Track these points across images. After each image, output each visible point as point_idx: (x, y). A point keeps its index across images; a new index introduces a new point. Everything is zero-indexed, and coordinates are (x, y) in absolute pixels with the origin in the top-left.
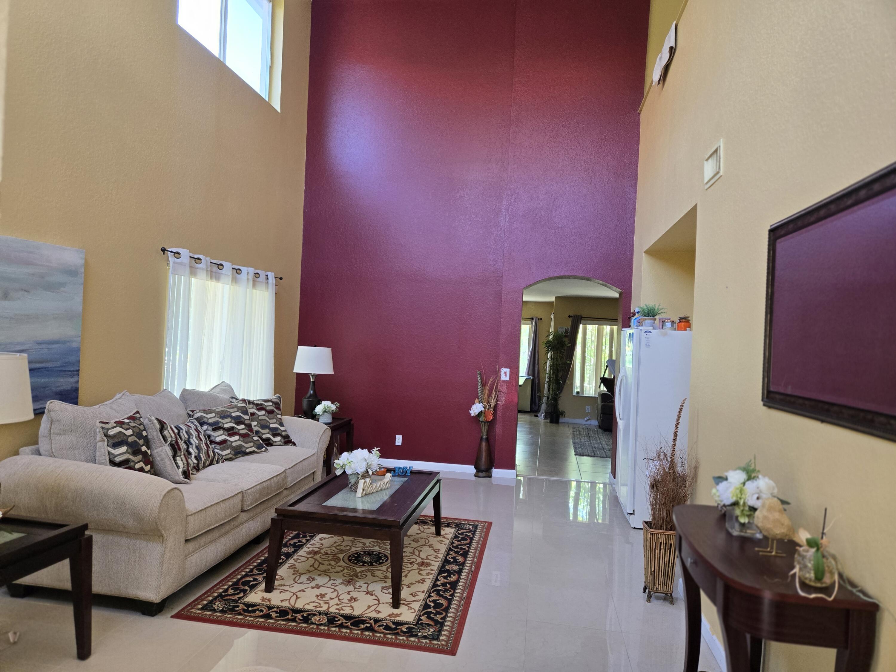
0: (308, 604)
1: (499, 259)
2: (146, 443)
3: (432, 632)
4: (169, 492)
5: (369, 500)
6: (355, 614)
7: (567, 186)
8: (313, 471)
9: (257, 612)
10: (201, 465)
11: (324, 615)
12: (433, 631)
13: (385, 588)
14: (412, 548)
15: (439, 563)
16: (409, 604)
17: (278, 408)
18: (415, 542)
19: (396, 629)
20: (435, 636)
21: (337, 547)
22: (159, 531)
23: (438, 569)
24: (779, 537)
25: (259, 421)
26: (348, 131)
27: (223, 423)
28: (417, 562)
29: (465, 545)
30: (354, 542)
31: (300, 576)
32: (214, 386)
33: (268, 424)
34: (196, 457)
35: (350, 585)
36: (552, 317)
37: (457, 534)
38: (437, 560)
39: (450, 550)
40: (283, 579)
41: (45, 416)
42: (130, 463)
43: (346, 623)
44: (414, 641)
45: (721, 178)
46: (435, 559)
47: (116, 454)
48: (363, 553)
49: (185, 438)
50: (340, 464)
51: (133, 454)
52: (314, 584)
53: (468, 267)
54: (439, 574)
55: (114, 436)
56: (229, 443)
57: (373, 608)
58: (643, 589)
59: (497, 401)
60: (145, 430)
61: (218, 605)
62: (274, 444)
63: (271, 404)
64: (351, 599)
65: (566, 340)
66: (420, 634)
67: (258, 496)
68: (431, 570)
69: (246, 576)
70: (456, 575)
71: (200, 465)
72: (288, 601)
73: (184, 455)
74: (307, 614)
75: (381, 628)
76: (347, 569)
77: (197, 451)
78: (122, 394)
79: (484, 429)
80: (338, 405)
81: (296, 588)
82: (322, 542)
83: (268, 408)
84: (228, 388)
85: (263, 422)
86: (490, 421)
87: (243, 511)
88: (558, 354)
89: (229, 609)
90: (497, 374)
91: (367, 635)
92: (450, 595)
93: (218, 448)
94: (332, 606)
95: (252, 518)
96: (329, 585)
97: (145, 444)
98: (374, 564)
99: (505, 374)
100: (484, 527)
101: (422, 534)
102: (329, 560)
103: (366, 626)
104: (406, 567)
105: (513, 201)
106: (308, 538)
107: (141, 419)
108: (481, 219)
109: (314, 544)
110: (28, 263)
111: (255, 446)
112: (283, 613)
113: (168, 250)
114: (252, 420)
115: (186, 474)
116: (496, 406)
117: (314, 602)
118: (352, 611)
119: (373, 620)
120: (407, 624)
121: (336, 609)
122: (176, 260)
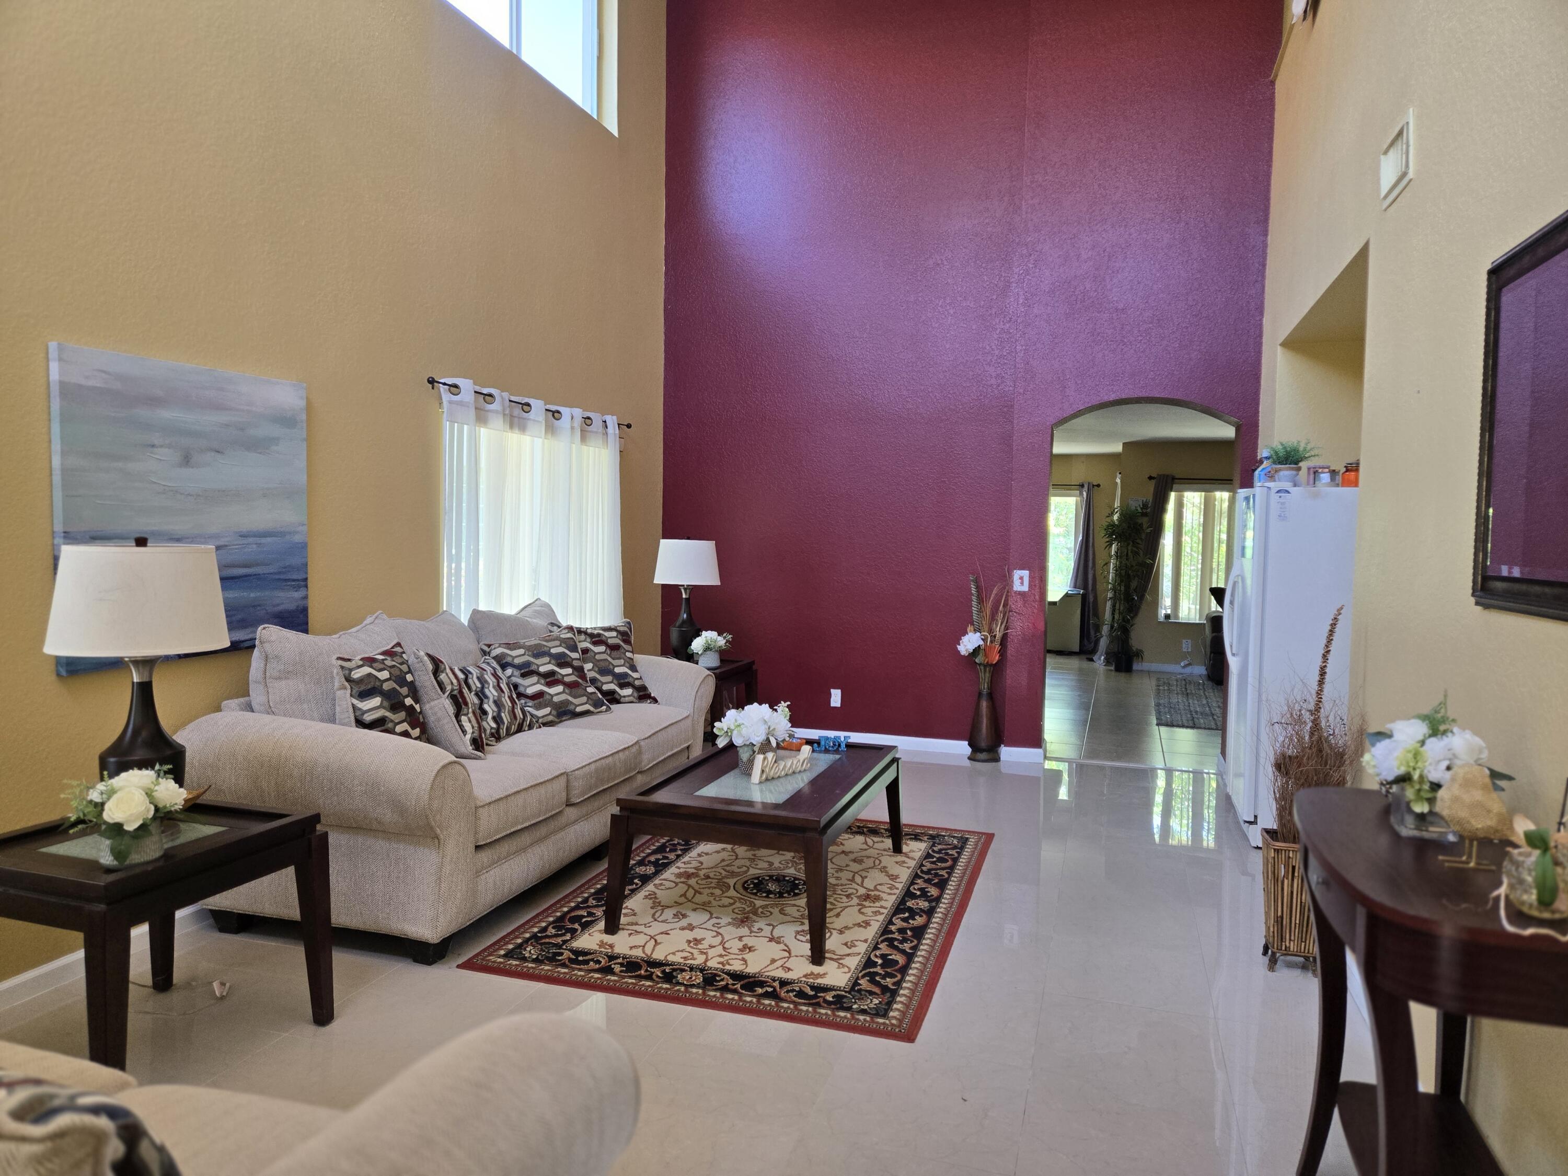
0: (674, 954)
1: (1007, 373)
2: (413, 693)
3: (875, 1004)
4: (444, 767)
5: (772, 788)
6: (748, 972)
7: (1132, 230)
8: (686, 745)
9: (591, 963)
10: (503, 732)
11: (698, 970)
12: (877, 1002)
13: (802, 933)
14: (851, 872)
15: (896, 896)
16: (841, 959)
17: (627, 642)
18: (857, 862)
19: (815, 997)
20: (881, 1012)
21: (725, 868)
22: (432, 828)
23: (893, 906)
24: (1481, 835)
25: (596, 663)
26: (735, 161)
27: (537, 665)
28: (859, 894)
29: (943, 869)
30: (754, 861)
31: (663, 910)
32: (523, 606)
33: (611, 667)
34: (494, 718)
35: (744, 927)
36: (1118, 481)
37: (930, 851)
38: (892, 892)
39: (916, 876)
40: (635, 915)
41: (256, 651)
42: (388, 723)
43: (734, 985)
44: (845, 1017)
45: (1411, 183)
46: (889, 891)
47: (365, 708)
48: (768, 878)
49: (477, 687)
50: (723, 729)
51: (391, 709)
52: (684, 923)
53: (951, 392)
54: (894, 914)
55: (360, 681)
56: (548, 697)
57: (779, 963)
58: (1262, 949)
59: (1007, 628)
60: (410, 671)
61: (530, 951)
62: (622, 700)
63: (614, 634)
64: (744, 948)
65: (1145, 521)
66: (855, 1006)
67: (593, 781)
68: (882, 907)
69: (577, 907)
70: (925, 916)
71: (501, 731)
72: (641, 948)
73: (474, 713)
74: (671, 969)
75: (791, 994)
76: (741, 902)
77: (496, 709)
78: (374, 617)
79: (985, 679)
80: (730, 637)
81: (656, 928)
82: (701, 859)
83: (610, 641)
84: (546, 610)
85: (602, 664)
86: (994, 663)
87: (569, 804)
88: (1130, 548)
89: (548, 958)
90: (1006, 580)
91: (767, 1005)
92: (911, 948)
93: (530, 704)
94: (711, 958)
95: (586, 816)
96: (709, 925)
97: (411, 695)
98: (784, 895)
99: (1021, 580)
100: (978, 841)
101: (869, 850)
102: (711, 887)
103: (767, 991)
104: (838, 902)
105: (1031, 266)
106: (680, 852)
107: (404, 655)
108: (972, 303)
109: (689, 863)
110: (219, 407)
111: (590, 702)
112: (632, 966)
113: (440, 381)
114: (585, 661)
115: (478, 744)
116: (1005, 637)
117: (682, 951)
118: (745, 966)
119: (778, 982)
120: (835, 990)
121: (719, 963)
122: (454, 397)
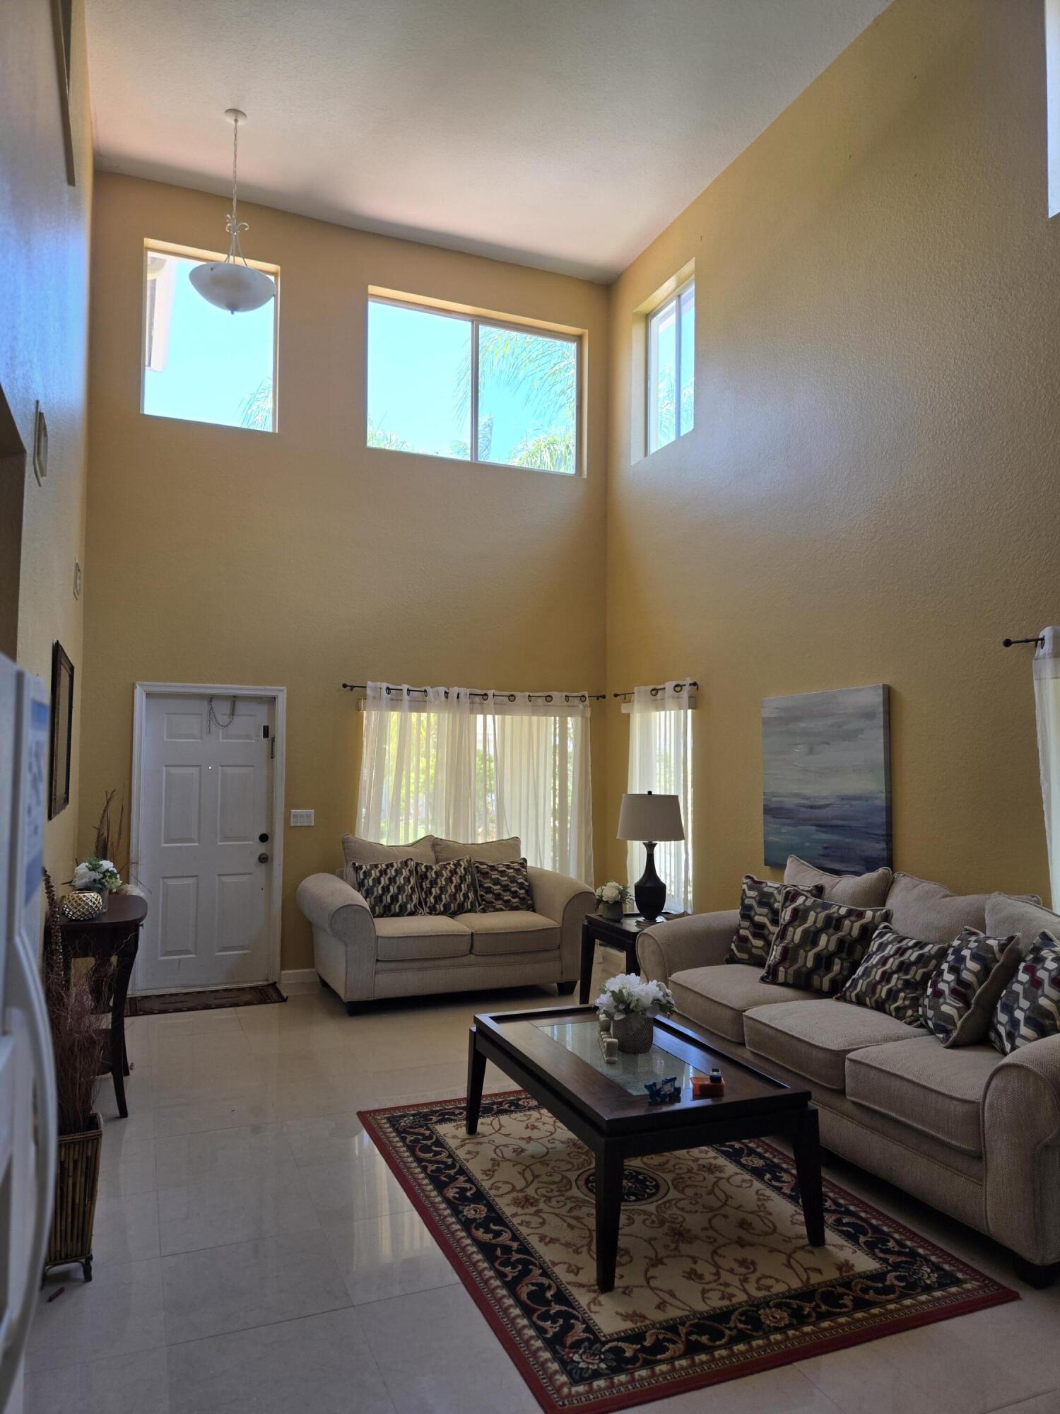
110: (828, 715)
122: (1040, 652)
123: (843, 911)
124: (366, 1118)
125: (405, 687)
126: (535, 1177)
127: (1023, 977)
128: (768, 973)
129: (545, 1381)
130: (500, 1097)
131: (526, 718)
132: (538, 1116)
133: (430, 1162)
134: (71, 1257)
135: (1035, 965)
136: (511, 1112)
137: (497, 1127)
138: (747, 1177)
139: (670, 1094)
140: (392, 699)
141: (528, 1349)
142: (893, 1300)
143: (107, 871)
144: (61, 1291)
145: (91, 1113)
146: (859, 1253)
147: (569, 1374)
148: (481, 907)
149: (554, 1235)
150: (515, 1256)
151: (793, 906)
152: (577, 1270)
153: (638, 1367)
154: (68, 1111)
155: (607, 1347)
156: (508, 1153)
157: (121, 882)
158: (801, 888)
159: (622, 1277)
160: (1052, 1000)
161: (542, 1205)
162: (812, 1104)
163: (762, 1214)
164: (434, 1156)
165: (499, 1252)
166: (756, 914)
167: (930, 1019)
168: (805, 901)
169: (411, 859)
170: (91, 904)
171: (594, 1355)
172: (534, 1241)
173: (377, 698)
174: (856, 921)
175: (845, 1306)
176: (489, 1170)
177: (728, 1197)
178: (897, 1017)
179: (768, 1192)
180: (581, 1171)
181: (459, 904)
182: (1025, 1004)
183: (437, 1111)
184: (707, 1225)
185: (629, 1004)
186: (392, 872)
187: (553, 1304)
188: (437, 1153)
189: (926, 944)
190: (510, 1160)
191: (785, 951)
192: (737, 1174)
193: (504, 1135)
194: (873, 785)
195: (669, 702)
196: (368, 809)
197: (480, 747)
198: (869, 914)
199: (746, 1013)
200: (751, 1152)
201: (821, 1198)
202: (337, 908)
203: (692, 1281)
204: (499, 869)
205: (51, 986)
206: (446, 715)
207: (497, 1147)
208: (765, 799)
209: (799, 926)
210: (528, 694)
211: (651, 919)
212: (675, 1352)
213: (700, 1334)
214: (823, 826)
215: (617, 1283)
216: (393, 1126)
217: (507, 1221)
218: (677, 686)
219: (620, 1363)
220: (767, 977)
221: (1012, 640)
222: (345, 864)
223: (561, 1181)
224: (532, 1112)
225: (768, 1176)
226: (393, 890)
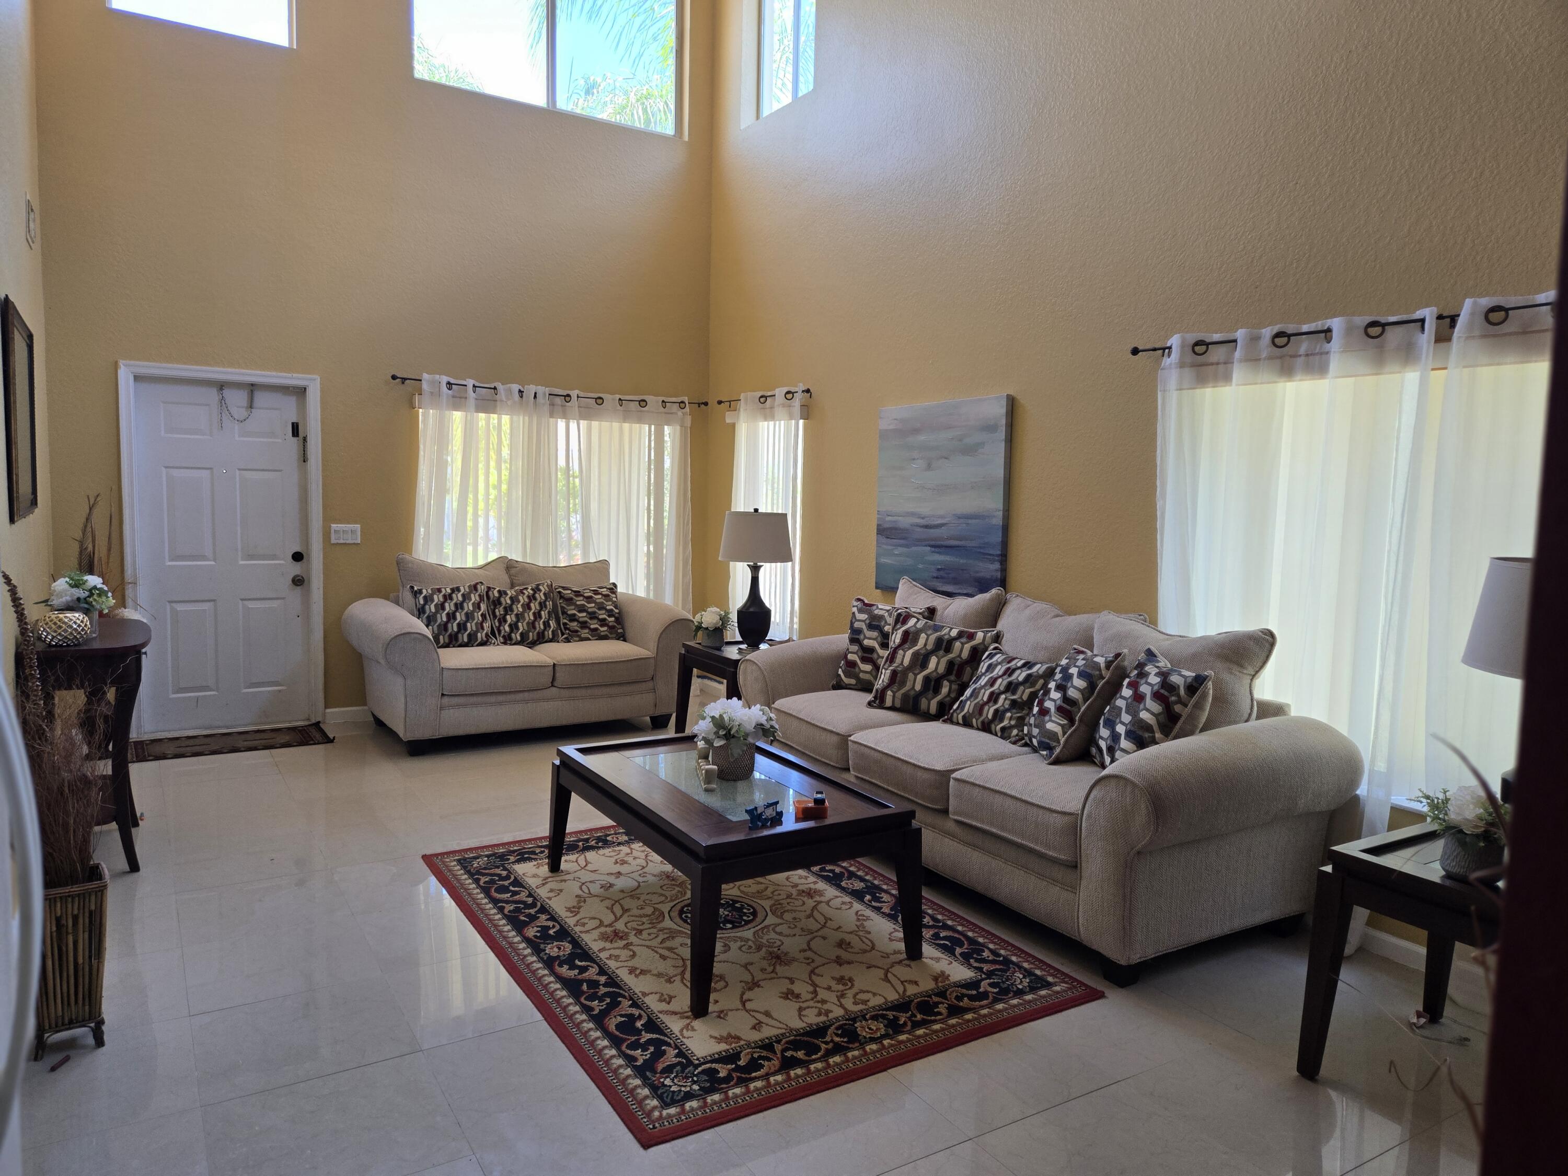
110: (949, 427)
122: (1167, 361)
123: (954, 633)
124: (432, 862)
125: (470, 383)
126: (625, 911)
127: (1126, 692)
128: (875, 697)
129: (634, 1107)
130: (586, 834)
131: (616, 425)
132: (629, 851)
133: (507, 902)
134: (77, 1023)
135: (1138, 680)
136: (599, 848)
137: (583, 863)
138: (847, 899)
139: (772, 818)
140: (453, 397)
141: (617, 1078)
142: (987, 1005)
143: (95, 588)
144: (67, 1059)
145: (92, 863)
146: (955, 964)
147: (660, 1098)
148: (565, 636)
149: (644, 967)
150: (603, 990)
151: (904, 628)
152: (669, 999)
153: (733, 1086)
154: (61, 861)
155: (700, 1069)
156: (595, 889)
157: (114, 601)
158: (913, 610)
159: (716, 1002)
160: (1152, 714)
161: (632, 938)
162: (915, 823)
163: (861, 933)
164: (511, 896)
165: (585, 987)
166: (865, 637)
167: (1035, 737)
168: (917, 622)
169: (481, 583)
170: (75, 626)
171: (687, 1078)
172: (623, 975)
173: (436, 395)
174: (966, 643)
175: (940, 1014)
176: (574, 907)
177: (827, 919)
178: (1002, 737)
179: (868, 912)
180: (675, 902)
181: (538, 633)
182: (1126, 718)
183: (516, 851)
184: (805, 946)
185: (730, 730)
186: (458, 597)
187: (643, 1033)
188: (515, 893)
189: (1035, 664)
190: (597, 896)
191: (894, 674)
192: (837, 897)
193: (591, 871)
194: (993, 503)
195: (779, 411)
196: (427, 528)
197: (562, 462)
198: (980, 635)
199: (852, 738)
200: (852, 875)
201: (920, 914)
202: (393, 636)
203: (788, 1001)
204: (586, 595)
205: (27, 717)
206: (521, 418)
207: (583, 884)
208: (879, 519)
209: (910, 648)
210: (618, 397)
211: (754, 646)
212: (770, 1069)
213: (796, 1050)
214: (938, 547)
215: (711, 1008)
216: (464, 868)
217: (594, 956)
218: (788, 392)
219: (713, 1083)
220: (874, 701)
221: (1140, 348)
222: (401, 588)
223: (653, 913)
224: (622, 848)
225: (868, 897)
226: (460, 617)
